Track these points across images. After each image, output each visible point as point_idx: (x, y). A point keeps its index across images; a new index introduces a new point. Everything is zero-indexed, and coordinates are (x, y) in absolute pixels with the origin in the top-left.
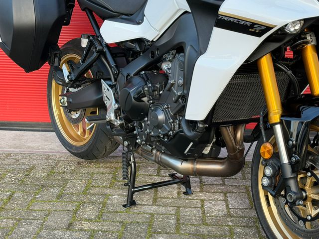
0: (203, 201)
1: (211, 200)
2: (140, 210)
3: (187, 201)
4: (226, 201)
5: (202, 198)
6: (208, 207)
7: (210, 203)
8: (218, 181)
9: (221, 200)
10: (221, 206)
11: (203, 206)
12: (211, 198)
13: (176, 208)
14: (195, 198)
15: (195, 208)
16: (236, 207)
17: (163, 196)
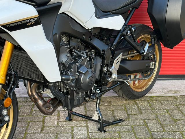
0: (73, 127)
1: (78, 127)
2: (32, 137)
3: (63, 129)
4: (87, 127)
5: (72, 126)
6: (76, 132)
7: (77, 129)
8: (83, 113)
9: (84, 126)
10: (84, 131)
11: (72, 131)
12: (78, 126)
13: (55, 134)
14: (68, 126)
15: (68, 133)
16: (93, 131)
17: (48, 125)
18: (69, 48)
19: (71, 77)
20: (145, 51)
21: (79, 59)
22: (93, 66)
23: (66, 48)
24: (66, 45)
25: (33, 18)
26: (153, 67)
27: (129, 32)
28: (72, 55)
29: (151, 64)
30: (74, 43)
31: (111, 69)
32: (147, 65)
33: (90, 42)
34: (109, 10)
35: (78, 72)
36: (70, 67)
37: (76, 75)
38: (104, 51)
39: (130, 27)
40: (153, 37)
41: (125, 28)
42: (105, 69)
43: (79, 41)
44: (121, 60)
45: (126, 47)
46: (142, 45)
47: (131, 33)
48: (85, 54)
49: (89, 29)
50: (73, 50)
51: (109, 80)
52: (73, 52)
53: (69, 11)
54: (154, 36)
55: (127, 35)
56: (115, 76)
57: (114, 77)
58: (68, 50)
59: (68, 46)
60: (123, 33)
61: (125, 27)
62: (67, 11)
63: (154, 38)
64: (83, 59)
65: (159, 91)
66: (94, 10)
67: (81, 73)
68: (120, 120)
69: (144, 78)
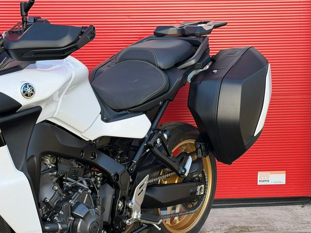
18: (56, 176)
19: (60, 226)
20: (186, 171)
21: (74, 192)
22: (98, 202)
23: (51, 176)
24: (51, 172)
26: (202, 193)
27: (158, 141)
28: (61, 186)
29: (199, 187)
30: (64, 167)
31: (130, 204)
32: (191, 191)
33: (94, 161)
35: (73, 215)
36: (58, 208)
37: (70, 220)
38: (117, 175)
39: (160, 132)
40: (199, 146)
41: (151, 135)
42: (120, 205)
44: (147, 186)
45: (155, 163)
46: (182, 160)
47: (162, 142)
48: (84, 182)
49: (90, 141)
50: (64, 178)
51: (127, 222)
52: (64, 180)
53: (55, 116)
54: (201, 145)
55: (154, 146)
56: (136, 215)
57: (135, 217)
58: (55, 179)
59: (55, 173)
60: (149, 143)
61: (152, 132)
62: (52, 117)
63: (201, 147)
64: (81, 192)
65: (215, 228)
67: (77, 218)
69: (187, 212)
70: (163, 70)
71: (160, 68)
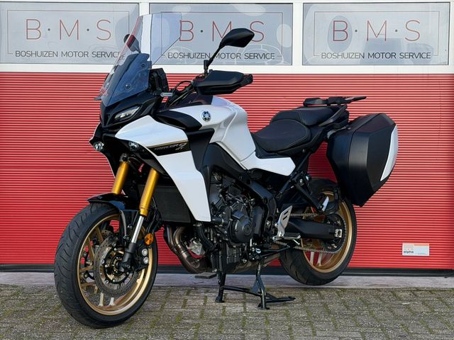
3: (211, 307)
4: (244, 306)
5: (224, 305)
6: (229, 309)
10: (240, 309)
11: (224, 308)
12: (232, 306)
14: (218, 306)
18: (221, 187)
19: (223, 220)
20: (323, 206)
21: (233, 203)
22: (251, 215)
23: (218, 186)
24: (217, 184)
25: (183, 143)
26: (340, 237)
27: (301, 181)
28: (225, 197)
29: (337, 231)
30: (228, 182)
31: (276, 225)
32: (330, 231)
33: (248, 185)
34: (274, 150)
35: (232, 217)
36: (221, 211)
37: (230, 220)
38: (266, 199)
42: (268, 224)
43: (234, 181)
44: (290, 216)
46: (320, 199)
47: (303, 182)
48: (241, 199)
49: (247, 169)
50: (227, 192)
51: (274, 238)
52: (226, 194)
55: (298, 184)
57: (280, 235)
58: (220, 190)
59: (221, 185)
60: (293, 179)
61: (295, 173)
62: (220, 142)
63: (337, 192)
66: (254, 147)
67: (235, 219)
68: (290, 297)
70: (307, 126)
71: (304, 124)
